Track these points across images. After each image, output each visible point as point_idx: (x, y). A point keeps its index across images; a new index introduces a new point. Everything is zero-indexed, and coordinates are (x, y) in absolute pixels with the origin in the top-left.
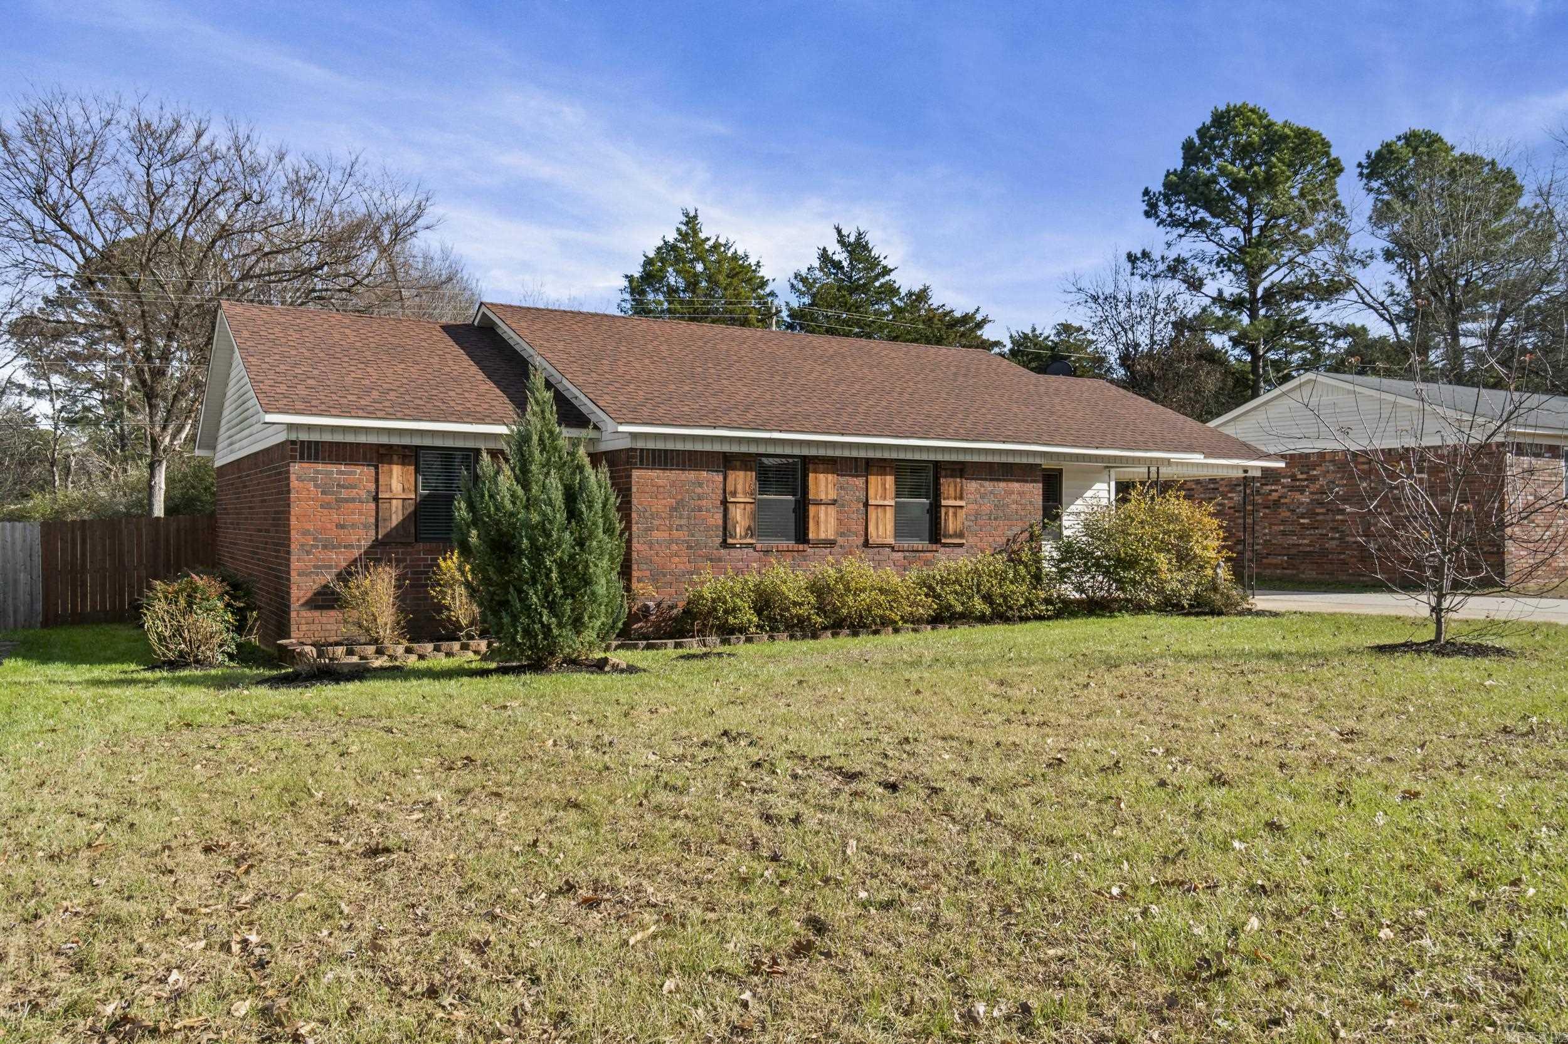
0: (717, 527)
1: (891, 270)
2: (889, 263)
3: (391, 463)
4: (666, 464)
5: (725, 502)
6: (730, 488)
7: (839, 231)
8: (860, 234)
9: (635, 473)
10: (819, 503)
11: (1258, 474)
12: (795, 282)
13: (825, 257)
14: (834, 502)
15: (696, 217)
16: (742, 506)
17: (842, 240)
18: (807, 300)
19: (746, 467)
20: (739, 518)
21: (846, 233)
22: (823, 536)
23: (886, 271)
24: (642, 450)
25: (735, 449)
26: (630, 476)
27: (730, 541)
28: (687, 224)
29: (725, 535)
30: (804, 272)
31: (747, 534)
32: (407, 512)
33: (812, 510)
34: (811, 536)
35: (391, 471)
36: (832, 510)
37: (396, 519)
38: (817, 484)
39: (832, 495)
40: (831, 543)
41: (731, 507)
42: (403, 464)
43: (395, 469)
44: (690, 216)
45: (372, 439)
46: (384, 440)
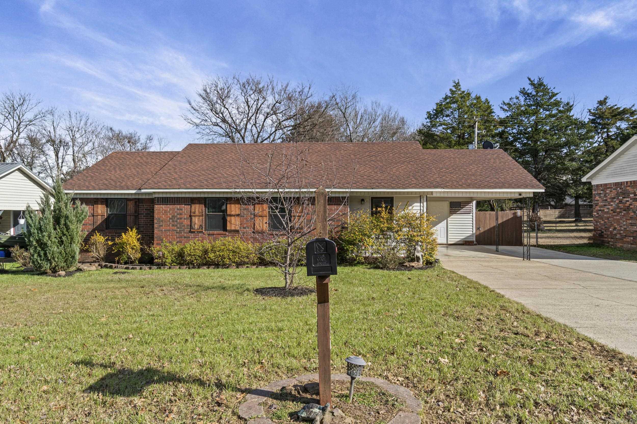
0: (188, 225)
1: (557, 94)
2: (555, 91)
3: (98, 204)
4: (167, 202)
5: (190, 216)
6: (193, 211)
7: (529, 79)
8: (540, 79)
9: (156, 206)
10: (231, 215)
12: (502, 106)
13: (523, 92)
14: (238, 215)
15: (458, 83)
16: (198, 217)
17: (532, 84)
18: (508, 114)
19: (200, 203)
20: (196, 222)
21: (532, 79)
22: (233, 228)
23: (554, 95)
24: (158, 198)
25: (195, 196)
26: (154, 208)
27: (192, 230)
28: (454, 86)
29: (191, 228)
30: (507, 101)
31: (200, 228)
32: (103, 220)
33: (228, 219)
34: (228, 228)
35: (98, 207)
36: (238, 219)
37: (99, 222)
38: (231, 208)
39: (238, 212)
40: (237, 231)
41: (193, 218)
42: (102, 204)
43: (100, 206)
44: (456, 82)
45: (92, 196)
46: (95, 197)
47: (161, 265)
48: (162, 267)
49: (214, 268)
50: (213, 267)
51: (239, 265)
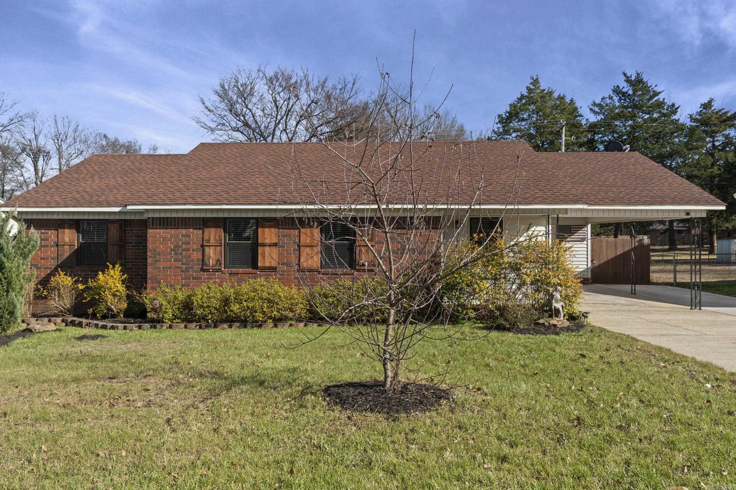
0: (198, 260)
1: (660, 93)
2: (658, 89)
3: (64, 228)
4: (167, 225)
5: (202, 246)
6: (206, 237)
7: (625, 75)
8: (638, 74)
9: (150, 231)
10: (264, 245)
11: (704, 215)
12: (592, 107)
13: (617, 91)
14: (275, 245)
15: (537, 79)
16: (214, 247)
17: (628, 80)
18: (599, 118)
19: (217, 226)
20: (212, 255)
21: (629, 75)
22: (267, 264)
23: (656, 94)
24: (153, 218)
25: (209, 215)
26: (146, 233)
27: (205, 267)
28: (532, 84)
29: (203, 265)
30: (598, 101)
31: (217, 264)
32: (71, 252)
33: (260, 249)
34: (259, 265)
35: (64, 232)
36: (275, 250)
37: (67, 254)
38: (264, 235)
39: (275, 240)
40: (273, 269)
41: (207, 249)
42: (70, 228)
43: (67, 231)
44: (535, 79)
45: (55, 217)
46: (60, 217)
47: (156, 323)
48: (158, 326)
49: (239, 327)
50: (238, 324)
51: (278, 321)
